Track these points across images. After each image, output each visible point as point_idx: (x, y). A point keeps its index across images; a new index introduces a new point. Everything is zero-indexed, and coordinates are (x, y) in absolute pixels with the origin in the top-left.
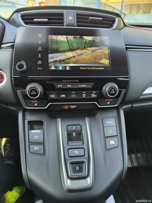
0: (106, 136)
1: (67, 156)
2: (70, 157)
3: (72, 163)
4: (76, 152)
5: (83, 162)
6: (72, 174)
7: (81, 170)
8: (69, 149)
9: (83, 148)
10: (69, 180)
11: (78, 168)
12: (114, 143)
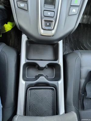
0: (71, 5)
1: (43, 16)
2: (44, 16)
3: (45, 21)
4: (49, 14)
5: (52, 21)
6: (45, 27)
7: (50, 25)
8: (44, 10)
9: (54, 12)
10: (42, 30)
11: (48, 24)
12: (75, 11)
